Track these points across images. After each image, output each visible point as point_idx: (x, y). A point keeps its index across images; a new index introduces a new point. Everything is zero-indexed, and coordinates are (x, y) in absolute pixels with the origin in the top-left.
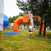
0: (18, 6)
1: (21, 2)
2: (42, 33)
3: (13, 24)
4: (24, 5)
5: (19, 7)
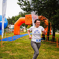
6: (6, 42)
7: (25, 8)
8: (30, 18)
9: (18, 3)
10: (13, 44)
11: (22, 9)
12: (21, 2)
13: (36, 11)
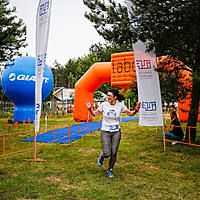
5: (96, 27)
6: (50, 145)
7: (112, 30)
9: (86, 16)
10: (72, 152)
11: (101, 34)
12: (98, 13)
13: (148, 41)
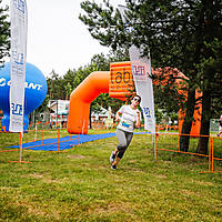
0: (88, 26)
1: (100, 10)
2: (194, 143)
3: (67, 102)
4: (115, 23)
5: (90, 30)
7: (106, 34)
8: (127, 75)
9: (80, 18)
11: (94, 37)
